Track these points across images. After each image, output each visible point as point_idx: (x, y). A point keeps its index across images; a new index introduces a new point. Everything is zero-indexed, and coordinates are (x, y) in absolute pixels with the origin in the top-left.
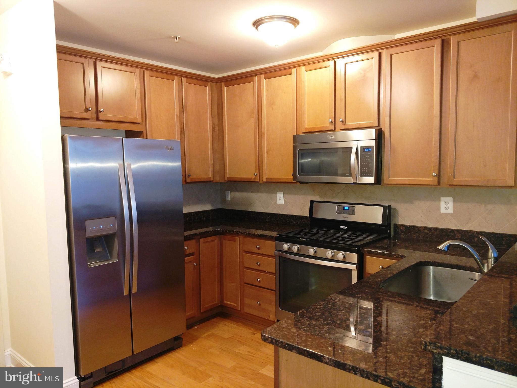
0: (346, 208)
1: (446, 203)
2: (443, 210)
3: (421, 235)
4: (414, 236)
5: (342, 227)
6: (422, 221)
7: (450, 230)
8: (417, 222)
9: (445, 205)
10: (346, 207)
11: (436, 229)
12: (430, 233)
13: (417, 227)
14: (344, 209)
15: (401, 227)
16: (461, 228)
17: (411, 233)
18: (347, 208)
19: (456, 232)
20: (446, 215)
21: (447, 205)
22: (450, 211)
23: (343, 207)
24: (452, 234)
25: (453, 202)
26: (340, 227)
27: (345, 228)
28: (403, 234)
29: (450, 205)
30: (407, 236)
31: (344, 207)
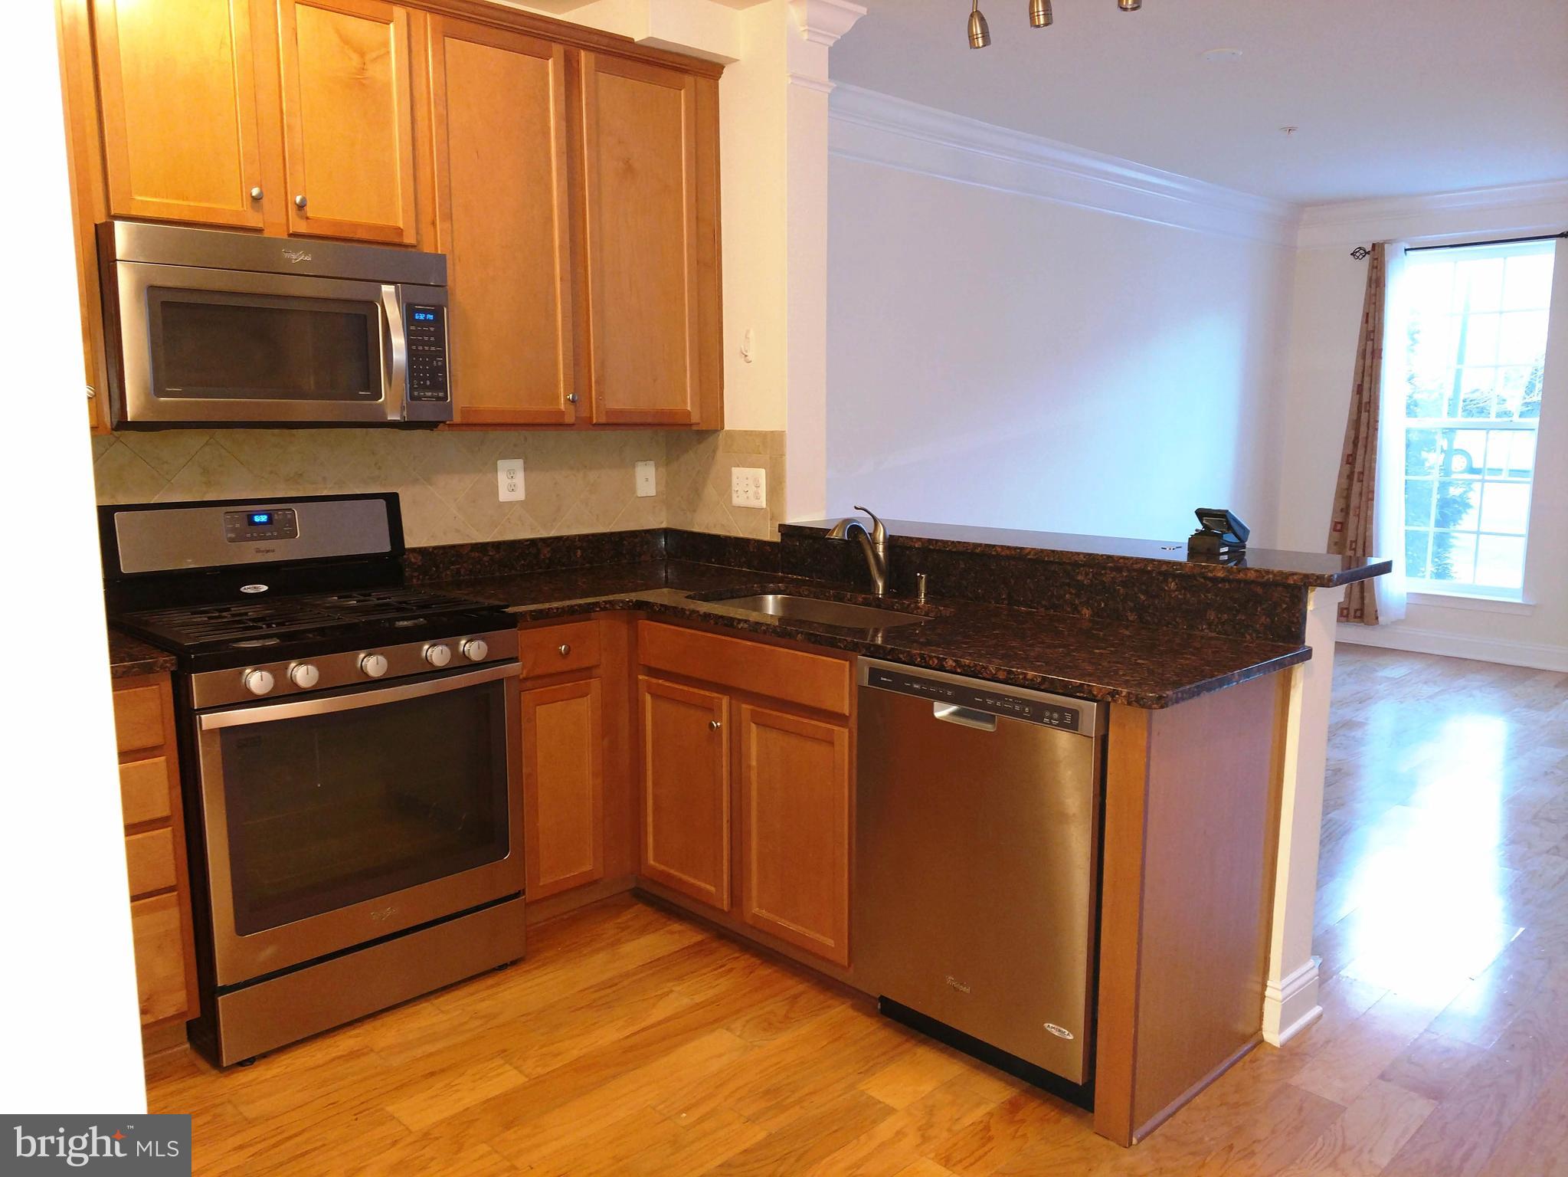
0: (257, 519)
1: (511, 474)
2: (504, 495)
3: (465, 568)
4: (447, 575)
5: (248, 589)
6: (458, 531)
7: (528, 543)
8: (445, 533)
9: (509, 481)
10: (260, 513)
11: (497, 546)
12: (485, 559)
13: (453, 547)
14: (252, 523)
15: (411, 555)
16: (544, 534)
17: (437, 567)
18: (264, 518)
19: (540, 544)
20: (511, 503)
21: (514, 481)
22: (520, 495)
23: (248, 515)
24: (533, 551)
25: (525, 470)
26: (242, 589)
27: (262, 590)
28: (416, 574)
29: (520, 478)
30: (427, 577)
31: (250, 517)
